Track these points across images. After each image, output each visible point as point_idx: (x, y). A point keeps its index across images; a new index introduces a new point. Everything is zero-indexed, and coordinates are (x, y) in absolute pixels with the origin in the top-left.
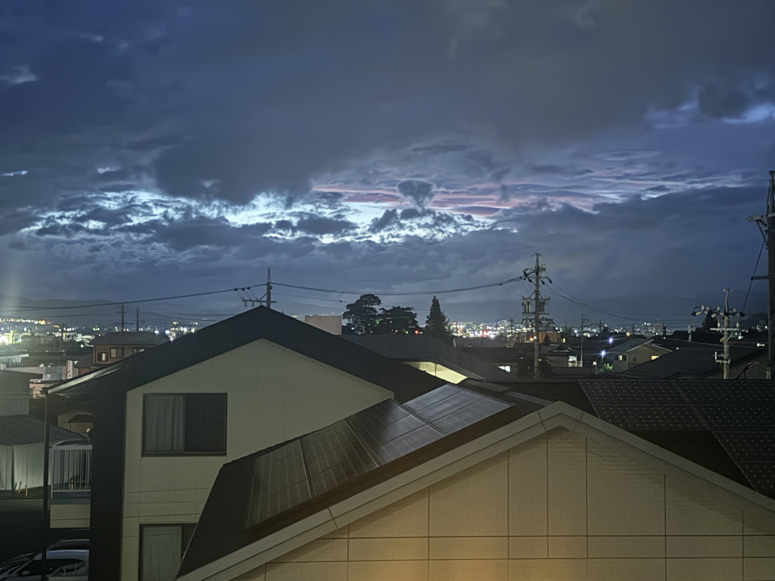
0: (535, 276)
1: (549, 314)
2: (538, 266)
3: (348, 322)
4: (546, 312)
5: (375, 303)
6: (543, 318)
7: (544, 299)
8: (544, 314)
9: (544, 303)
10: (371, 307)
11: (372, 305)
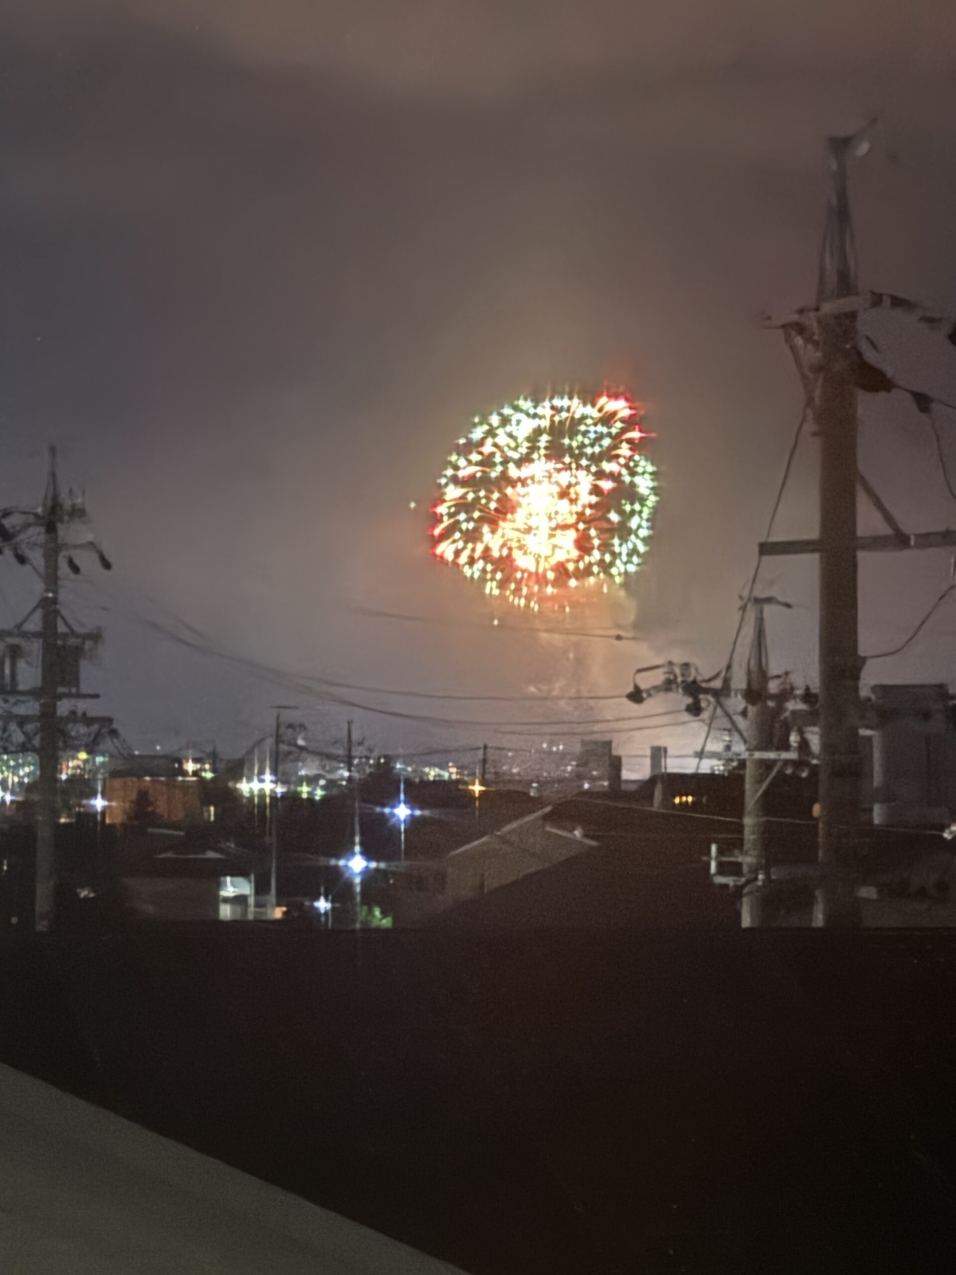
0: (42, 538)
1: (96, 696)
2: (55, 497)
4: (84, 688)
6: (73, 713)
7: (78, 636)
8: (80, 696)
9: (78, 651)
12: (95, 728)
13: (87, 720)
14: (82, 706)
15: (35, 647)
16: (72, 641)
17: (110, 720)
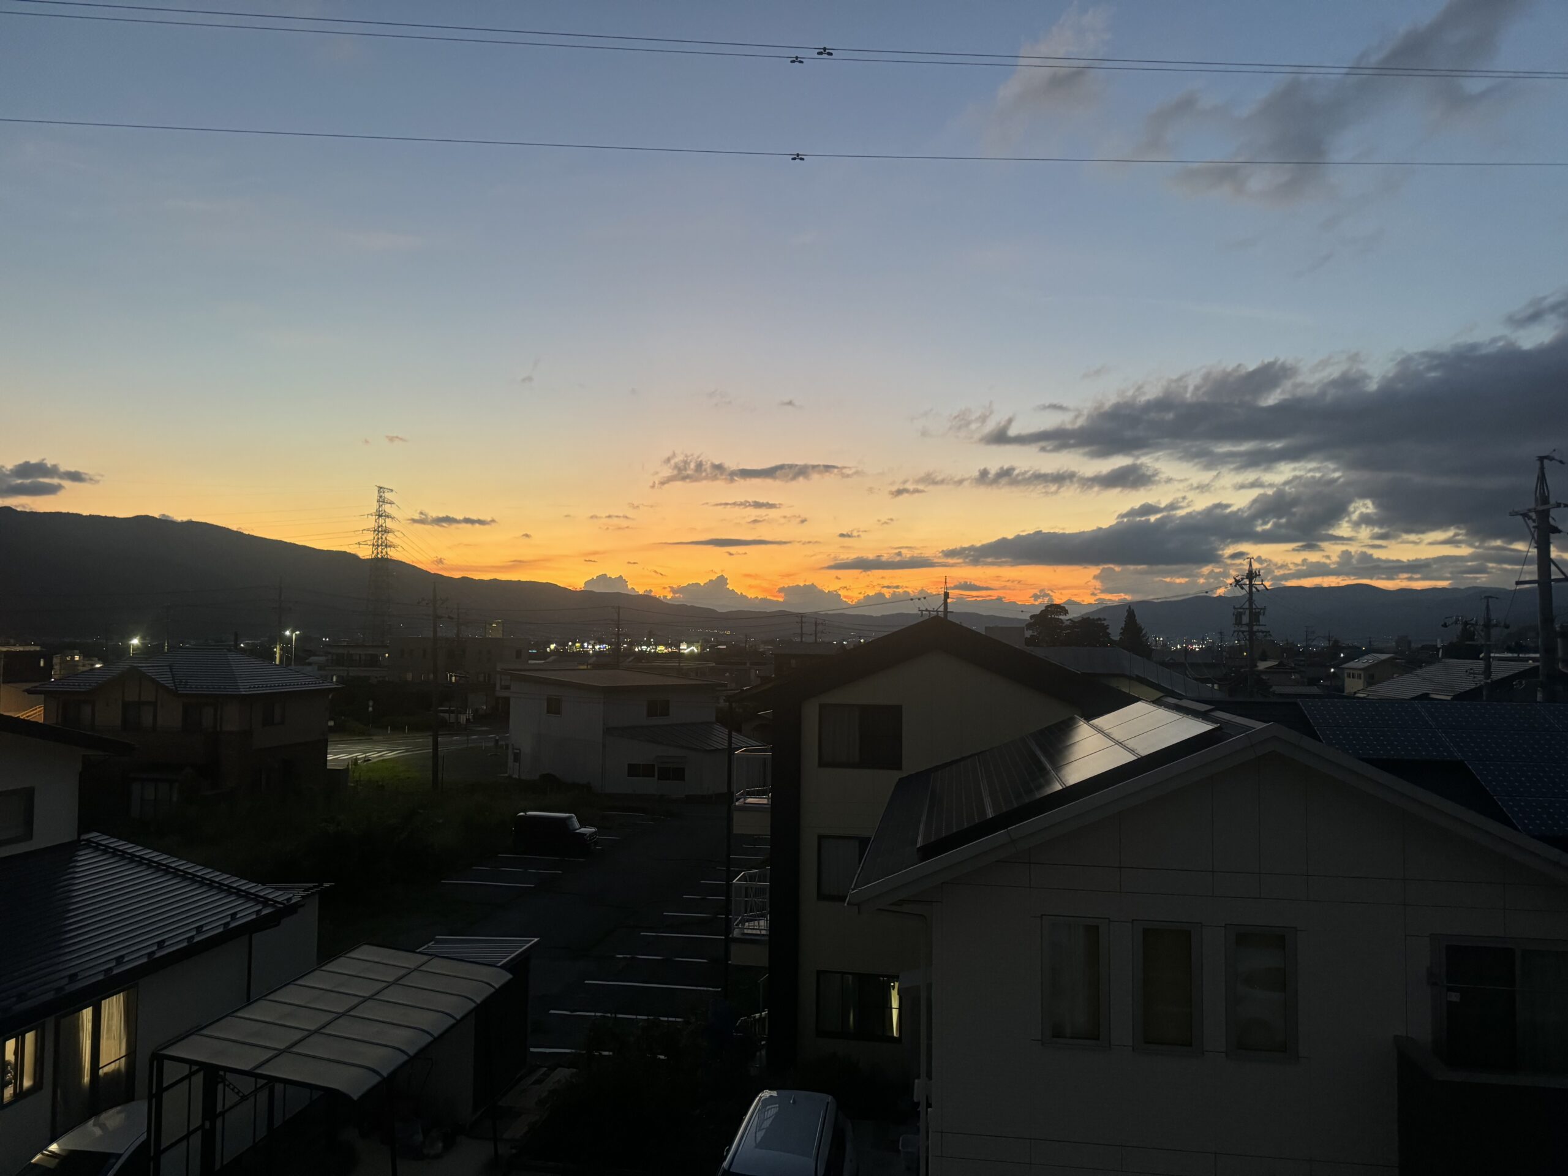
0: (1248, 583)
1: (1265, 625)
3: (1033, 634)
5: (1062, 614)
6: (1258, 630)
7: (1259, 609)
9: (1259, 613)
10: (1057, 617)
11: (1058, 615)
12: (1265, 634)
13: (1263, 632)
14: (1261, 628)
15: (1247, 612)
16: (1257, 610)
17: (1269, 632)
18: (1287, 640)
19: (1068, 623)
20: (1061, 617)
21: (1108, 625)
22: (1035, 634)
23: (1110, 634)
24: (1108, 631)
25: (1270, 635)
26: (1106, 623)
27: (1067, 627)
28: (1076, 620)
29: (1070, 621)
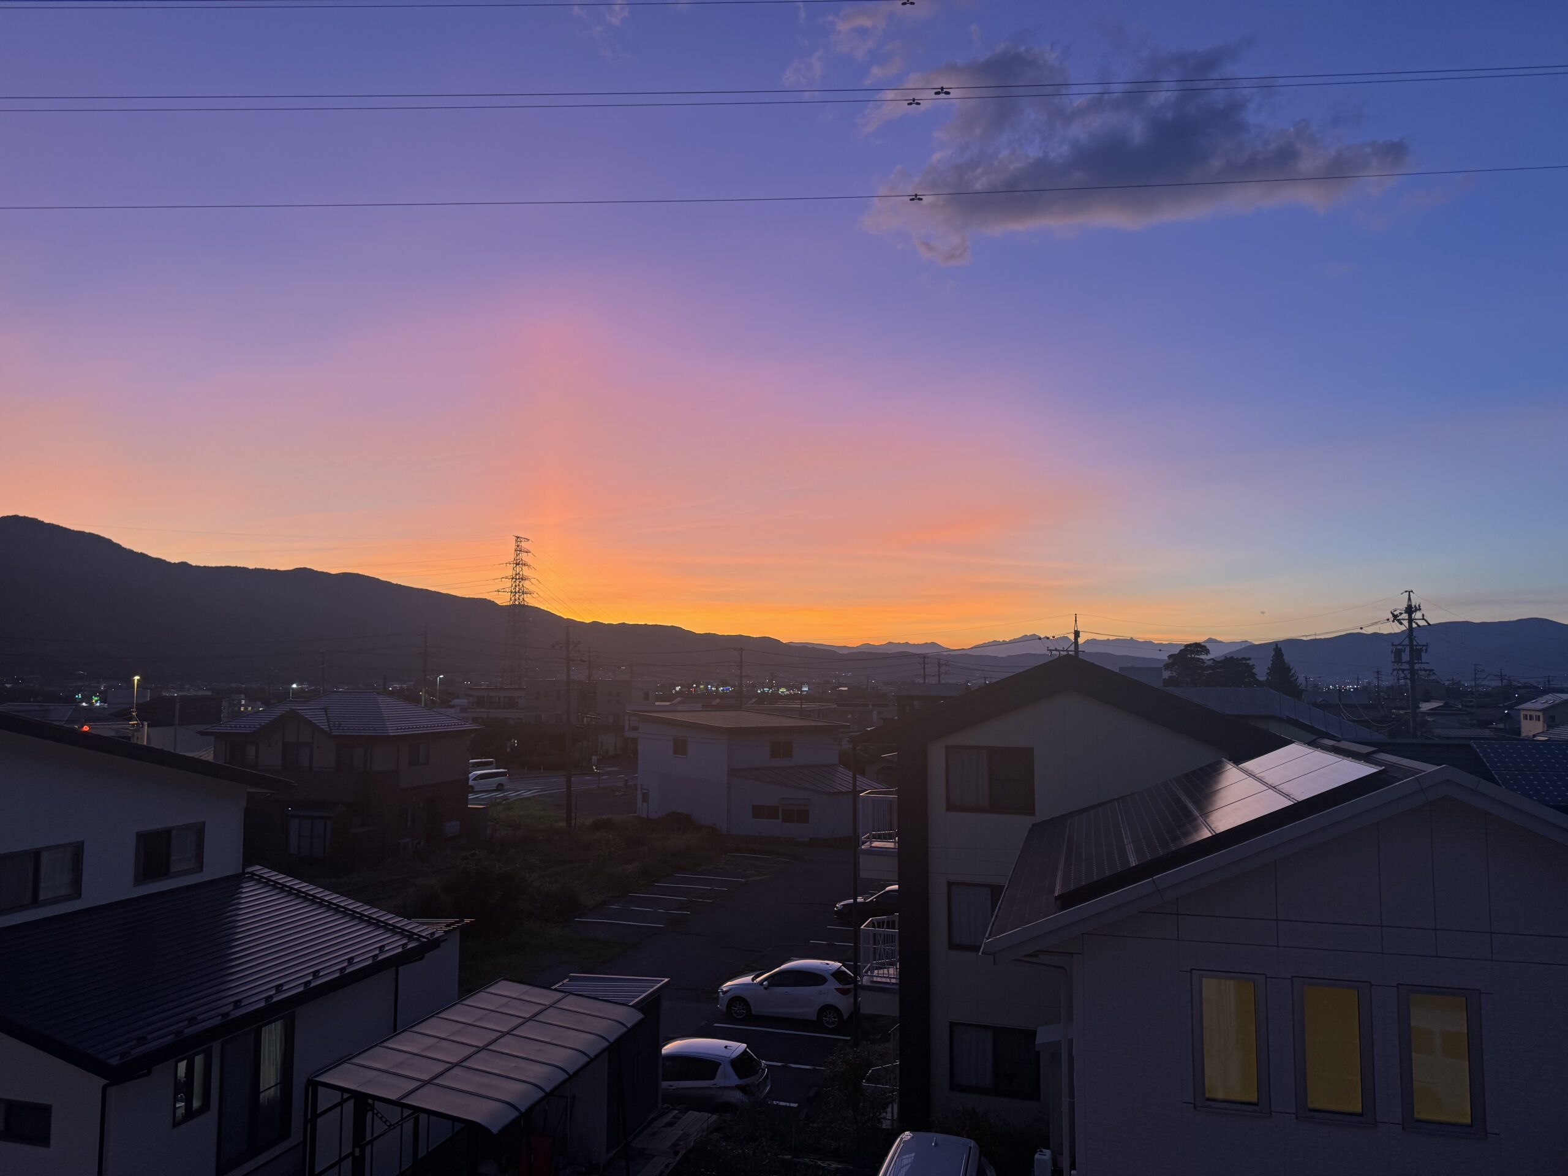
3: (1171, 675)
5: (1203, 653)
10: (1198, 657)
11: (1199, 655)
18: (1453, 679)
19: (1209, 663)
20: (1201, 657)
21: (1254, 665)
22: (1174, 674)
23: (1256, 674)
24: (1254, 671)
25: (1433, 673)
26: (1251, 663)
27: (1209, 667)
28: (1218, 660)
29: (1212, 661)
